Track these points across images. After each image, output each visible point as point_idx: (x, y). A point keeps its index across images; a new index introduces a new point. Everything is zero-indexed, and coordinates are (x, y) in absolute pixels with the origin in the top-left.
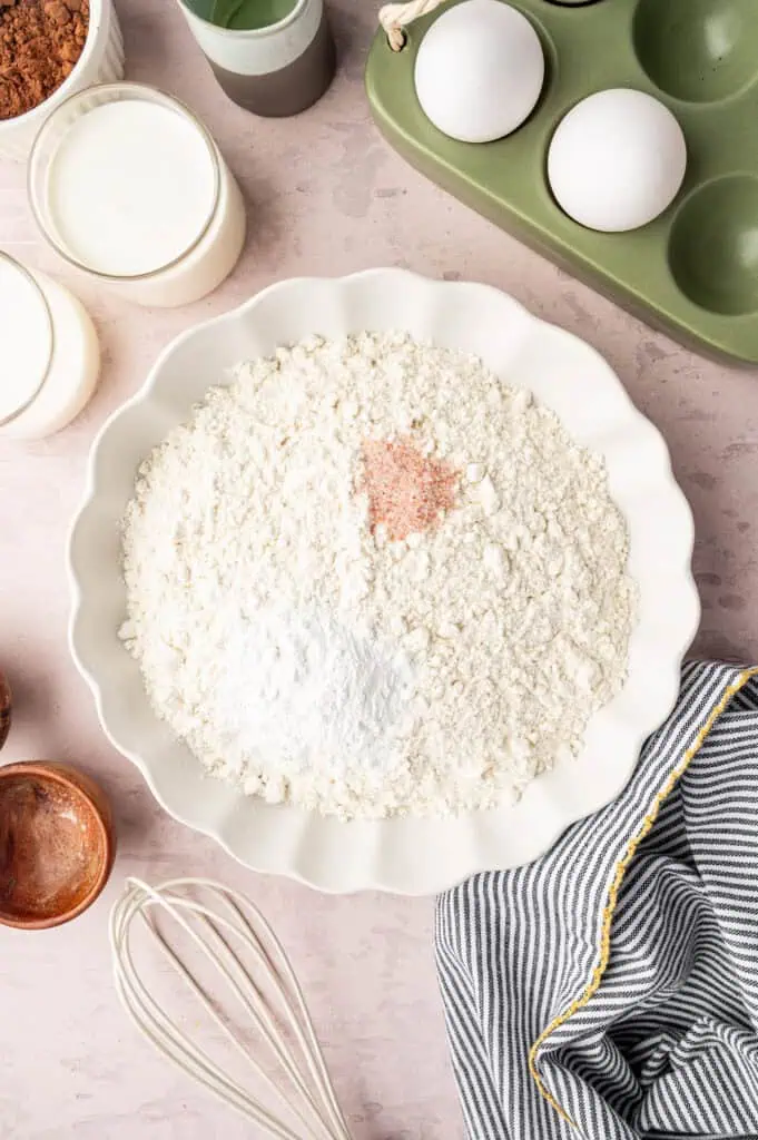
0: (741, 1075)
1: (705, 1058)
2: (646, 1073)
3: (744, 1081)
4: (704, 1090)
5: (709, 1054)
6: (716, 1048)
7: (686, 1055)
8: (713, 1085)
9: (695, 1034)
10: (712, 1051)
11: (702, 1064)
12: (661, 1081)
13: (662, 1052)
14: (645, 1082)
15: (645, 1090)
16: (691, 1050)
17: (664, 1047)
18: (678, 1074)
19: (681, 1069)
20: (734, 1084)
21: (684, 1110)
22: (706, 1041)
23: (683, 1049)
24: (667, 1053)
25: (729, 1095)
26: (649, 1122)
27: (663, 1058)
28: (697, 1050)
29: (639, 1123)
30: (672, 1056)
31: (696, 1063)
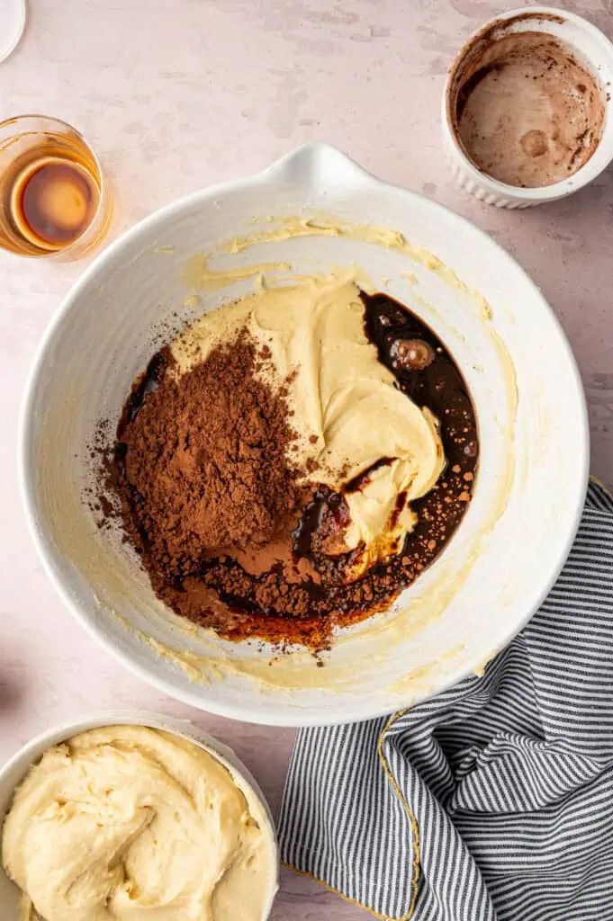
0: (524, 773)
1: (500, 761)
2: (459, 772)
3: (526, 777)
4: (497, 782)
5: (503, 758)
6: (509, 755)
7: (486, 759)
8: (504, 778)
9: (494, 744)
10: (506, 757)
11: (498, 765)
12: (468, 777)
13: (472, 757)
14: (458, 779)
15: (458, 783)
16: (490, 756)
17: (474, 755)
18: (480, 771)
19: (483, 768)
20: (519, 778)
21: (482, 795)
22: (503, 750)
23: (485, 755)
24: (475, 759)
25: (515, 785)
26: (457, 803)
27: (471, 762)
28: (495, 755)
29: (451, 805)
30: (478, 760)
31: (493, 764)
